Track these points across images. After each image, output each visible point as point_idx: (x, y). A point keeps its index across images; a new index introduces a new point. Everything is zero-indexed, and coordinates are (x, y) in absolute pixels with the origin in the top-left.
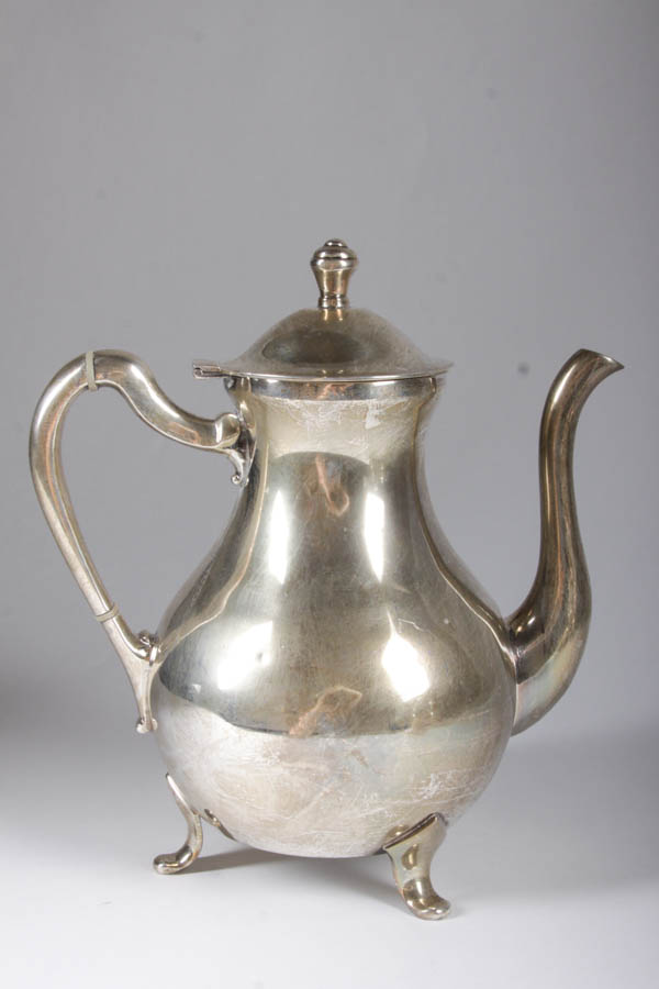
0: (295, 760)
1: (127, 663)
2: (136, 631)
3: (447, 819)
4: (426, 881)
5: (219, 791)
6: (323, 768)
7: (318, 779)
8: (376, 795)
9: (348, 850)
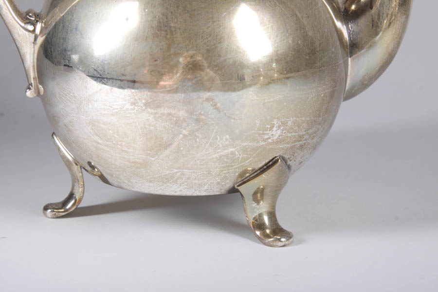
0: (158, 107)
1: (16, 36)
2: (23, 9)
3: (289, 162)
4: (272, 215)
5: (96, 138)
6: (182, 113)
7: (177, 123)
8: (228, 137)
9: (206, 188)
